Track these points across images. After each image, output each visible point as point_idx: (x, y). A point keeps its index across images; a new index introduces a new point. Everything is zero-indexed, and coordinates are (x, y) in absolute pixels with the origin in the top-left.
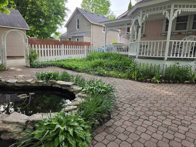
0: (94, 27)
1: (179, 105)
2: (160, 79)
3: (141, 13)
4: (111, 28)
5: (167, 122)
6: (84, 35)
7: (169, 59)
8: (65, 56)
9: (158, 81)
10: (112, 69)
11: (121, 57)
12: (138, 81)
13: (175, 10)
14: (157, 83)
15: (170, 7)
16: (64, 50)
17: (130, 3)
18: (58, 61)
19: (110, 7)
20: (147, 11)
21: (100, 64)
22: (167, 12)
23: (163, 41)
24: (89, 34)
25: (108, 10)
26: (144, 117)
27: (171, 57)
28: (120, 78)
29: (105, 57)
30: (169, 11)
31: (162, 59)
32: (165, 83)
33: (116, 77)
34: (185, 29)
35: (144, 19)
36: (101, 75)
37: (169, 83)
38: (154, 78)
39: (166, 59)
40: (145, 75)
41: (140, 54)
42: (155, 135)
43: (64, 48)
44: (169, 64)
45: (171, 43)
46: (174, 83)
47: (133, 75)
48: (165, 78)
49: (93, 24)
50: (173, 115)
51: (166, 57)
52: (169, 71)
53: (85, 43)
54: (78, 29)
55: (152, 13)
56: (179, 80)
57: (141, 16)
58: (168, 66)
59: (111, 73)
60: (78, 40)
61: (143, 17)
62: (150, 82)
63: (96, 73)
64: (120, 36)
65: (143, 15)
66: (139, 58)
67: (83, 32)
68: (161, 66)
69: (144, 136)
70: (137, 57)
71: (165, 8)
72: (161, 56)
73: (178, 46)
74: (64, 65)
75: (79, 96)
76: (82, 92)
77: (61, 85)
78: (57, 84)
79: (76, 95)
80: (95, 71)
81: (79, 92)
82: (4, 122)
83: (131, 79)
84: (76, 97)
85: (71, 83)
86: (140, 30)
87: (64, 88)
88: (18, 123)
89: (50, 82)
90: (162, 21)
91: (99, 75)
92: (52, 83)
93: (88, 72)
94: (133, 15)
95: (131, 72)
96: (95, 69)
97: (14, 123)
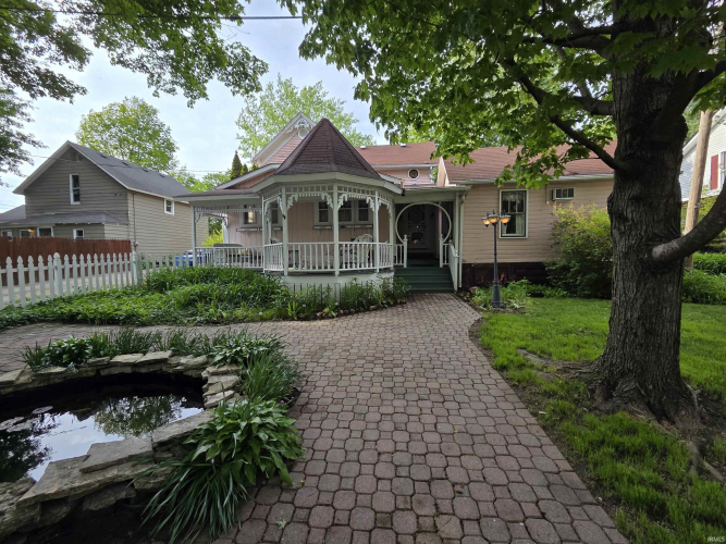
0: (137, 199)
1: (380, 342)
2: (336, 309)
3: (284, 191)
4: (208, 211)
5: (378, 369)
6: (103, 219)
7: (342, 273)
8: (64, 283)
9: (334, 314)
10: (237, 305)
11: (250, 275)
12: (299, 319)
13: (340, 194)
14: (333, 317)
15: (331, 188)
16: (63, 270)
17: (237, 157)
18: (41, 304)
19: (174, 154)
20: (295, 190)
21: (203, 297)
22: (328, 196)
23: (328, 243)
24: (122, 217)
25: (169, 159)
26: (347, 373)
27: (344, 269)
28: (263, 319)
29: (207, 276)
30: (331, 194)
31: (332, 274)
32: (345, 314)
33: (253, 321)
34: (350, 220)
35: (290, 203)
36: (215, 323)
37: (351, 313)
38: (326, 310)
39: (337, 273)
40: (308, 305)
41: (291, 266)
42: (373, 390)
43: (63, 263)
44: (343, 282)
45: (341, 246)
46: (357, 312)
47: (289, 310)
48: (342, 306)
49: (134, 193)
50: (379, 358)
51: (337, 270)
52: (346, 293)
53: (114, 241)
54: (78, 203)
55: (304, 194)
56: (363, 306)
57: (284, 197)
58: (343, 285)
59: (239, 312)
60: (80, 233)
61: (287, 199)
62: (322, 318)
63: (198, 318)
64: (228, 227)
65: (288, 196)
66: (291, 274)
67: (99, 213)
68: (332, 286)
69: (360, 396)
70: (286, 274)
71: (324, 189)
72: (329, 270)
73: (351, 250)
74: (78, 314)
75: (214, 374)
76: (215, 364)
77: (134, 365)
78: (117, 364)
79: (204, 374)
80: (192, 315)
81: (202, 367)
82: (87, 471)
83: (286, 318)
84: (206, 380)
85: (166, 355)
86: (285, 223)
87: (143, 370)
88: (130, 458)
89: (90, 365)
90: (312, 204)
91: (210, 322)
92: (98, 367)
93: (175, 322)
94: (264, 192)
95: (285, 305)
96: (191, 310)
97: (119, 462)
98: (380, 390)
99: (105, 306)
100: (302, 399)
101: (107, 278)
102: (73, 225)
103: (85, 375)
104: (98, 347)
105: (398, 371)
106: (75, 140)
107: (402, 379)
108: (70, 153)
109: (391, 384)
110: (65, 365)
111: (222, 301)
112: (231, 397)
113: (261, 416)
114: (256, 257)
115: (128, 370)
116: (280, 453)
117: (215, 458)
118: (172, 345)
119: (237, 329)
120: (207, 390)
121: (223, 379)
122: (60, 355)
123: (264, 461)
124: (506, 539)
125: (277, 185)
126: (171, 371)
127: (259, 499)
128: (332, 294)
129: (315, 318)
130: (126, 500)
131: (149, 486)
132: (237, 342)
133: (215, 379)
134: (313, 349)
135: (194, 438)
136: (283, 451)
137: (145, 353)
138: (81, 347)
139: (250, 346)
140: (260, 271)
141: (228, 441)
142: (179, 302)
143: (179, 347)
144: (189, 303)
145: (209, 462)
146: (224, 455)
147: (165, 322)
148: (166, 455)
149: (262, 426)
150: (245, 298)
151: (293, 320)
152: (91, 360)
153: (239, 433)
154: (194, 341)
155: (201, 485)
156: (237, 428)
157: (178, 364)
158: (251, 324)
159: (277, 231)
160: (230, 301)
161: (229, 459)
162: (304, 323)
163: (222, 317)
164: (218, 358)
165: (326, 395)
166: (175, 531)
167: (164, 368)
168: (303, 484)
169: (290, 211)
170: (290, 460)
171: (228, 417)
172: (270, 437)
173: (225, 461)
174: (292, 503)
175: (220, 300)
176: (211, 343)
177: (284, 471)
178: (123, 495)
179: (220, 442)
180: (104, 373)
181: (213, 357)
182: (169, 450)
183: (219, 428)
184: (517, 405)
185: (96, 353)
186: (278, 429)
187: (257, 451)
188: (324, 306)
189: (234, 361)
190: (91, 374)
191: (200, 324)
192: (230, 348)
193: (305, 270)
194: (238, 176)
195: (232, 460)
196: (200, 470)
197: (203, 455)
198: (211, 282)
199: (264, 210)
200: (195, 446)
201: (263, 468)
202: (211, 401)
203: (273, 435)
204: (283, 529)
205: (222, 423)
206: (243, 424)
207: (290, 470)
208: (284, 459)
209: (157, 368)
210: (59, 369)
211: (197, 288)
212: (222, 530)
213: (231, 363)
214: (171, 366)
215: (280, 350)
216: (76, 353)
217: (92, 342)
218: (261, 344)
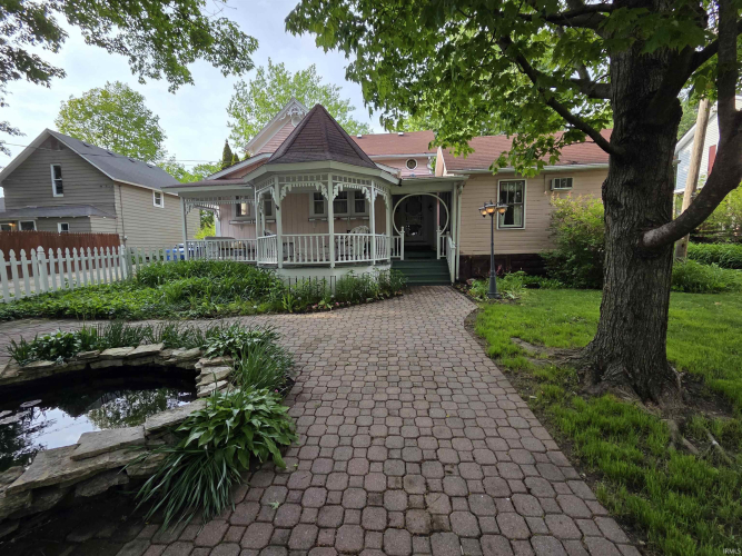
0: (124, 191)
1: (376, 334)
2: (331, 301)
3: (277, 180)
4: (197, 203)
5: (373, 359)
6: (89, 212)
7: (338, 266)
8: (50, 278)
9: (330, 307)
10: (231, 298)
11: (243, 269)
12: (295, 312)
13: (335, 184)
14: (329, 310)
15: (325, 177)
16: (48, 264)
17: (227, 146)
18: (26, 300)
19: (162, 143)
20: (288, 180)
21: (196, 291)
22: (323, 186)
23: (323, 235)
24: (109, 210)
25: (156, 148)
26: (342, 363)
27: (340, 261)
28: (259, 313)
29: (200, 270)
30: (326, 184)
31: (328, 266)
32: (341, 307)
33: (247, 314)
34: (346, 212)
35: (284, 193)
36: (208, 317)
37: (347, 306)
38: (322, 303)
39: (333, 265)
40: (304, 298)
41: (285, 259)
42: (368, 378)
43: (47, 257)
44: (339, 274)
45: (336, 238)
46: (353, 304)
47: (284, 302)
48: (338, 298)
49: (120, 184)
50: (374, 349)
51: (333, 262)
52: (341, 285)
53: (101, 235)
54: (62, 195)
55: (298, 184)
56: (359, 298)
57: (277, 187)
58: (338, 278)
59: (233, 306)
60: (65, 227)
61: (280, 189)
62: (318, 311)
63: (191, 312)
64: (220, 220)
65: (281, 186)
66: (285, 267)
67: (85, 206)
68: (328, 279)
69: (355, 384)
70: (280, 266)
71: (318, 179)
72: (324, 262)
73: (347, 242)
74: (66, 309)
75: (207, 365)
76: (208, 356)
77: (125, 358)
78: (107, 358)
79: (197, 366)
80: (185, 309)
81: (195, 358)
82: (78, 459)
83: (281, 311)
84: (200, 371)
85: (157, 347)
86: (278, 215)
87: (135, 363)
88: (122, 446)
89: (80, 359)
90: (307, 195)
91: (202, 316)
92: (89, 361)
93: (167, 316)
94: (256, 182)
95: (279, 297)
96: (184, 304)
97: (110, 450)
98: (374, 378)
99: (95, 301)
100: (296, 389)
101: (95, 273)
102: (57, 219)
103: (74, 368)
104: (87, 341)
105: (393, 360)
106: (55, 129)
107: (397, 368)
108: (49, 141)
109: (385, 373)
110: (53, 359)
111: (215, 294)
112: (224, 386)
113: (254, 403)
114: (249, 251)
115: (120, 363)
116: (273, 439)
117: (208, 444)
118: (164, 338)
119: (231, 322)
120: (200, 380)
121: (216, 370)
122: (48, 349)
123: (257, 446)
124: (493, 513)
125: (269, 174)
126: (163, 363)
127: (252, 483)
128: (327, 286)
129: (311, 311)
130: (119, 487)
131: (142, 472)
132: (230, 334)
133: (209, 370)
134: (308, 341)
135: (186, 425)
136: (276, 436)
137: (136, 347)
138: (69, 340)
139: (244, 337)
140: (254, 264)
141: (221, 428)
142: (170, 296)
143: (170, 340)
144: (181, 297)
145: (202, 447)
146: (217, 441)
147: (157, 317)
148: (158, 443)
149: (255, 413)
150: (238, 291)
151: (288, 312)
152: (80, 354)
153: (232, 419)
154: (186, 333)
155: (195, 470)
156: (230, 415)
157: (171, 357)
158: (246, 318)
159: (271, 225)
160: (224, 295)
161: (222, 445)
162: (299, 316)
163: (216, 311)
164: (211, 350)
165: (321, 384)
166: (168, 514)
167: (156, 361)
168: (297, 468)
169: (284, 202)
170: (284, 446)
171: (220, 405)
172: (263, 423)
173: (219, 446)
174: (286, 486)
175: (214, 293)
176: (203, 335)
177: (278, 456)
178: (116, 481)
179: (213, 428)
180: (93, 366)
181: (206, 349)
182: (161, 438)
183: (211, 415)
184: (508, 391)
185: (85, 347)
186: (271, 416)
187: (250, 437)
188: (319, 299)
189: (227, 353)
190: (82, 367)
191: (192, 317)
192: (224, 339)
193: (300, 262)
194: (228, 167)
195: (226, 445)
196: (193, 457)
197: (196, 441)
198: (204, 275)
199: (257, 201)
200: (187, 433)
201: (256, 453)
202: (204, 391)
203: (265, 422)
204: (277, 510)
205: (214, 410)
206: (236, 411)
207: (283, 455)
208: (278, 445)
209: (149, 360)
210: (47, 363)
211: (189, 282)
212: (216, 512)
213: (224, 355)
214: (163, 358)
215: (274, 342)
216: (65, 347)
217: (82, 336)
218: (255, 336)
